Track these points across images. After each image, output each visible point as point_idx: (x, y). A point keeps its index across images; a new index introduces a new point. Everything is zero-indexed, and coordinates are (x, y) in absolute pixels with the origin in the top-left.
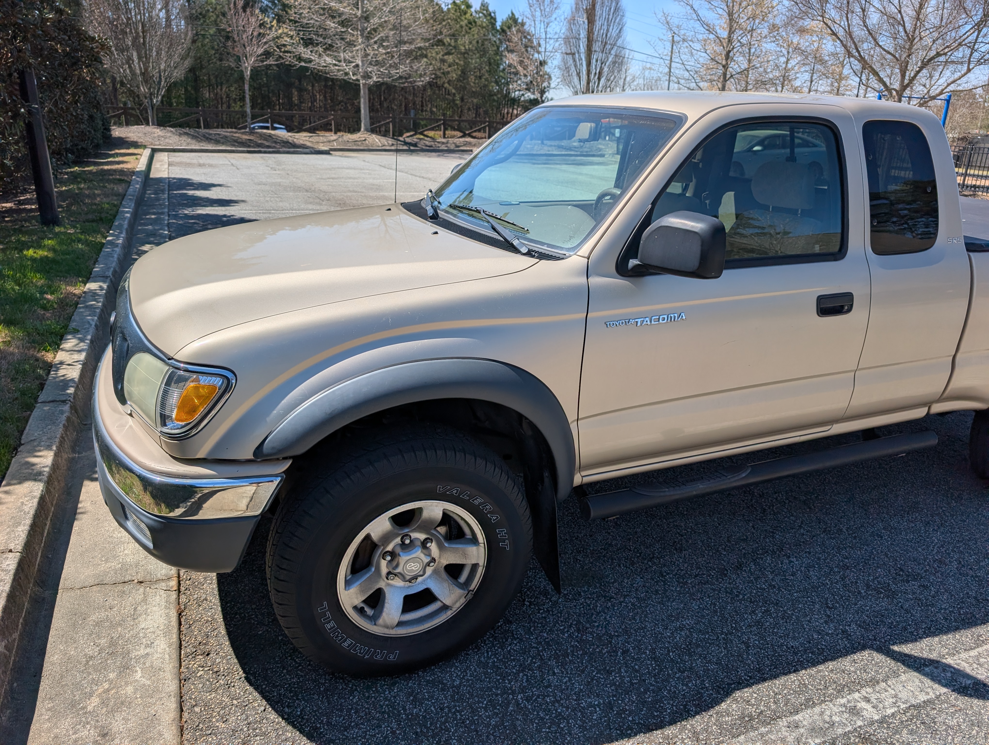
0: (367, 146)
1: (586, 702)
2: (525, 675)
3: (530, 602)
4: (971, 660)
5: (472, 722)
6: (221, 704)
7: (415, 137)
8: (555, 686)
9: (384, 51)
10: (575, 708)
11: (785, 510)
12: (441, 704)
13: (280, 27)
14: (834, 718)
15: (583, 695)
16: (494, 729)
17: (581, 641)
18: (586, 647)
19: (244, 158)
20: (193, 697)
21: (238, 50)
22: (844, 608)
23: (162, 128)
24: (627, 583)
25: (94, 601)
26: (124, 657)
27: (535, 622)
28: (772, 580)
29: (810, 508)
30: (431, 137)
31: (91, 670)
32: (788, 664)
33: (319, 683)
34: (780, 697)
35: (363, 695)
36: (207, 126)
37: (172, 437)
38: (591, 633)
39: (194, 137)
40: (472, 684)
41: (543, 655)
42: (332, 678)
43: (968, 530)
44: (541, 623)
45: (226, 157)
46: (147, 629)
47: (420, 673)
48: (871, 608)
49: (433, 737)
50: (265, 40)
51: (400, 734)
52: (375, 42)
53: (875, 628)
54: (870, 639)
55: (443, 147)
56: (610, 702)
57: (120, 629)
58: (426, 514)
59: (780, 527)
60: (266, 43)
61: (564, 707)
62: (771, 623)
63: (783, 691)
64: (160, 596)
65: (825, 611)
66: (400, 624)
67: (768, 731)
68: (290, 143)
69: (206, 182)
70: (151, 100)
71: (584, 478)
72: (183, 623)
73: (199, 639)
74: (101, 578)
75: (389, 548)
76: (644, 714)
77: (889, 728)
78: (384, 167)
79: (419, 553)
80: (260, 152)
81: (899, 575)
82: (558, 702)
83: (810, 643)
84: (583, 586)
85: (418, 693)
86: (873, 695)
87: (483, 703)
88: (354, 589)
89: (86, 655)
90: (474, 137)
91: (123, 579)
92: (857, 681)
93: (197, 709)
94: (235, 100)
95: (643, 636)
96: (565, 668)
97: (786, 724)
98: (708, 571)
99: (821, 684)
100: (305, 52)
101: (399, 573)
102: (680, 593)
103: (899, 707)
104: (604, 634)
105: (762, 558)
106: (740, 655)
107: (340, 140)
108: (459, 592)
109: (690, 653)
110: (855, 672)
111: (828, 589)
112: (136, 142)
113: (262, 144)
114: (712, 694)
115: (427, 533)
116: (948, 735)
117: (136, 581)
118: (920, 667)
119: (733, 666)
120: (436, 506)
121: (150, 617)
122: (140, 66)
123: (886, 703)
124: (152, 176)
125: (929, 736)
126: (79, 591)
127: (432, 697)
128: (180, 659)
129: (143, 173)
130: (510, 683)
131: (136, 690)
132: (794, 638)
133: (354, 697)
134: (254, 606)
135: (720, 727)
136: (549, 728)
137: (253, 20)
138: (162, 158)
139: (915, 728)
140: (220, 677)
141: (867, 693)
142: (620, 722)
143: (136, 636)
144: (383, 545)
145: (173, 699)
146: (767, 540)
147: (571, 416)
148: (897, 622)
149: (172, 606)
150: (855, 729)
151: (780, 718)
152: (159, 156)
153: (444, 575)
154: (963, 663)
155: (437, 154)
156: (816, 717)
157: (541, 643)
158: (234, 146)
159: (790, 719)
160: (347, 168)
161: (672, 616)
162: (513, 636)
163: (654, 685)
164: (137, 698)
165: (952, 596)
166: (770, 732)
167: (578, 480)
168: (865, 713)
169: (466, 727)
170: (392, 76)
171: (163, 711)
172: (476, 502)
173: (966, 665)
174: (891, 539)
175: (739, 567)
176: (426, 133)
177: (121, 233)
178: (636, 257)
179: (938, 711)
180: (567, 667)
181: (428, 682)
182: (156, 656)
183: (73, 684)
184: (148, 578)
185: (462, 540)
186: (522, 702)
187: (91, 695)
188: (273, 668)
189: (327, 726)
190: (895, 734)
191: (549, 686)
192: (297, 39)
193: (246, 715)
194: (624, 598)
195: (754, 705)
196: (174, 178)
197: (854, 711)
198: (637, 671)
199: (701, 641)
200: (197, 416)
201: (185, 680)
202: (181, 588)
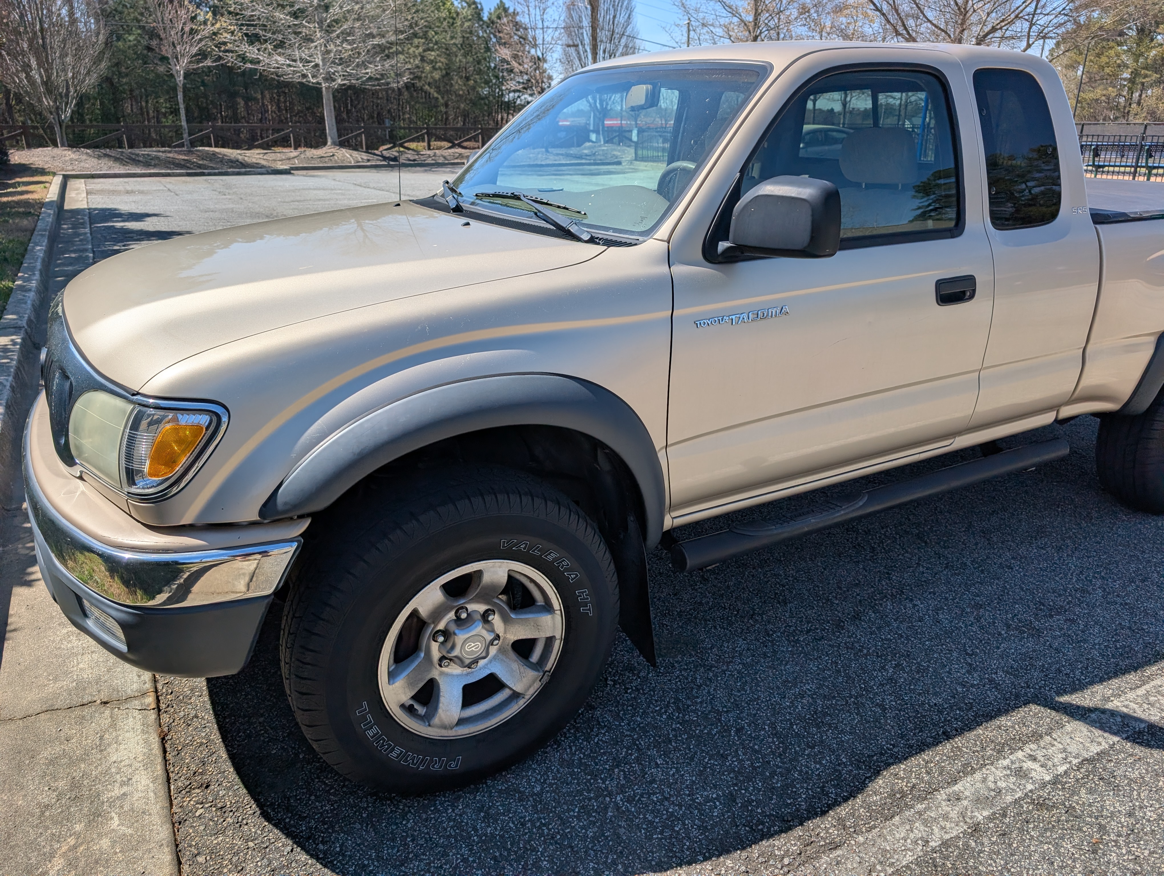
0: (336, 162)
1: (702, 796)
2: (621, 771)
3: (614, 681)
4: (1139, 700)
5: (564, 836)
6: (232, 848)
7: (394, 150)
8: (661, 780)
9: (349, 47)
10: (690, 805)
11: (898, 547)
12: (522, 818)
13: (217, 21)
14: (999, 784)
15: (697, 789)
16: (593, 842)
17: (683, 723)
18: (691, 729)
19: (184, 182)
20: (194, 843)
21: (166, 51)
22: (985, 653)
23: (75, 149)
24: (728, 647)
25: (44, 733)
26: (92, 802)
27: (623, 705)
28: (897, 628)
29: (926, 542)
30: (413, 150)
31: (48, 823)
32: (934, 725)
33: (360, 807)
34: (932, 765)
35: (419, 817)
36: (131, 146)
37: (143, 498)
38: (695, 711)
39: (116, 159)
40: (557, 788)
41: (640, 744)
42: (376, 800)
43: (1105, 553)
44: (632, 705)
45: (160, 182)
46: (121, 761)
47: (489, 782)
48: (1016, 650)
49: (518, 861)
50: (199, 37)
51: (474, 861)
52: (338, 37)
53: (1026, 674)
54: (1022, 687)
55: (429, 161)
56: (731, 793)
57: (83, 766)
58: (487, 578)
59: (895, 566)
60: (201, 40)
61: (677, 805)
62: (905, 679)
63: (934, 758)
64: (134, 718)
65: (965, 659)
66: (461, 722)
67: (925, 808)
68: (241, 163)
69: (138, 211)
70: (59, 116)
71: (675, 520)
72: (168, 750)
73: (193, 768)
74: (50, 702)
75: (441, 626)
76: (775, 803)
77: (1065, 788)
78: (361, 186)
79: (479, 629)
80: (202, 174)
81: (1041, 610)
82: (666, 799)
83: (955, 698)
84: (676, 656)
85: (490, 808)
86: (1038, 752)
87: (574, 811)
88: (400, 683)
89: (39, 804)
90: (465, 148)
91: (80, 701)
92: (1017, 737)
93: (201, 859)
94: (165, 115)
95: (758, 709)
96: (669, 758)
97: (945, 797)
98: (821, 624)
99: (976, 745)
100: (252, 51)
101: (456, 657)
102: (792, 653)
103: (1070, 762)
104: (710, 712)
105: (881, 605)
106: (877, 720)
107: (302, 156)
108: (531, 674)
109: (817, 724)
110: (1013, 727)
111: (964, 633)
112: (43, 169)
113: (205, 165)
114: (852, 770)
115: (487, 602)
116: (1132, 790)
117: (99, 702)
118: (1085, 714)
119: (870, 734)
120: (500, 567)
121: (122, 747)
122: (40, 74)
123: (1056, 760)
124: (67, 207)
125: (1111, 793)
126: (21, 722)
127: (509, 811)
128: (170, 796)
129: (55, 204)
130: (604, 783)
131: (114, 843)
132: (936, 694)
133: (408, 822)
134: (261, 719)
135: (869, 808)
136: (661, 833)
137: (182, 12)
138: (78, 186)
139: (1093, 785)
140: (226, 815)
141: (1031, 750)
142: (747, 817)
143: (106, 773)
144: (433, 623)
145: (166, 850)
146: (884, 583)
147: (658, 443)
148: (1049, 664)
149: (151, 730)
150: (1026, 795)
151: (937, 790)
152: (73, 184)
153: (512, 655)
154: (1132, 705)
155: (423, 169)
156: (978, 785)
157: (634, 729)
158: (170, 169)
159: (949, 790)
160: (314, 189)
161: (789, 682)
162: (599, 724)
163: (780, 767)
164: (116, 853)
165: (1103, 628)
166: (928, 808)
167: (668, 523)
168: (1033, 774)
169: (556, 843)
170: (361, 77)
171: (155, 866)
172: (550, 558)
173: (1135, 706)
174: (1023, 569)
175: (856, 617)
176: (406, 145)
177: (34, 274)
178: (726, 239)
179: (1115, 763)
180: (671, 756)
181: (500, 792)
182: (136, 796)
183: (25, 843)
184: (115, 696)
185: (532, 608)
186: (623, 804)
187: (52, 855)
188: (296, 796)
189: (378, 861)
190: (1072, 795)
191: (653, 781)
192: (240, 34)
193: (268, 859)
194: (728, 666)
195: (904, 778)
196: (95, 209)
197: (1021, 774)
198: (756, 752)
199: (828, 708)
200: (179, 468)
201: (180, 823)
202: (161, 705)
